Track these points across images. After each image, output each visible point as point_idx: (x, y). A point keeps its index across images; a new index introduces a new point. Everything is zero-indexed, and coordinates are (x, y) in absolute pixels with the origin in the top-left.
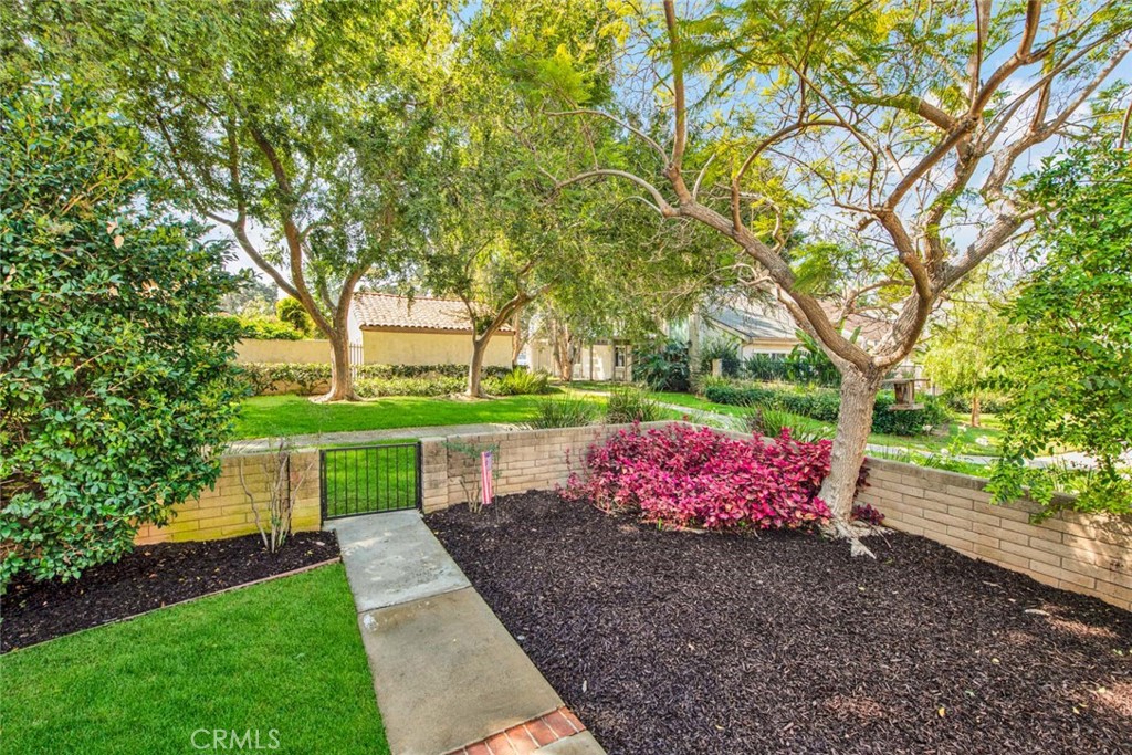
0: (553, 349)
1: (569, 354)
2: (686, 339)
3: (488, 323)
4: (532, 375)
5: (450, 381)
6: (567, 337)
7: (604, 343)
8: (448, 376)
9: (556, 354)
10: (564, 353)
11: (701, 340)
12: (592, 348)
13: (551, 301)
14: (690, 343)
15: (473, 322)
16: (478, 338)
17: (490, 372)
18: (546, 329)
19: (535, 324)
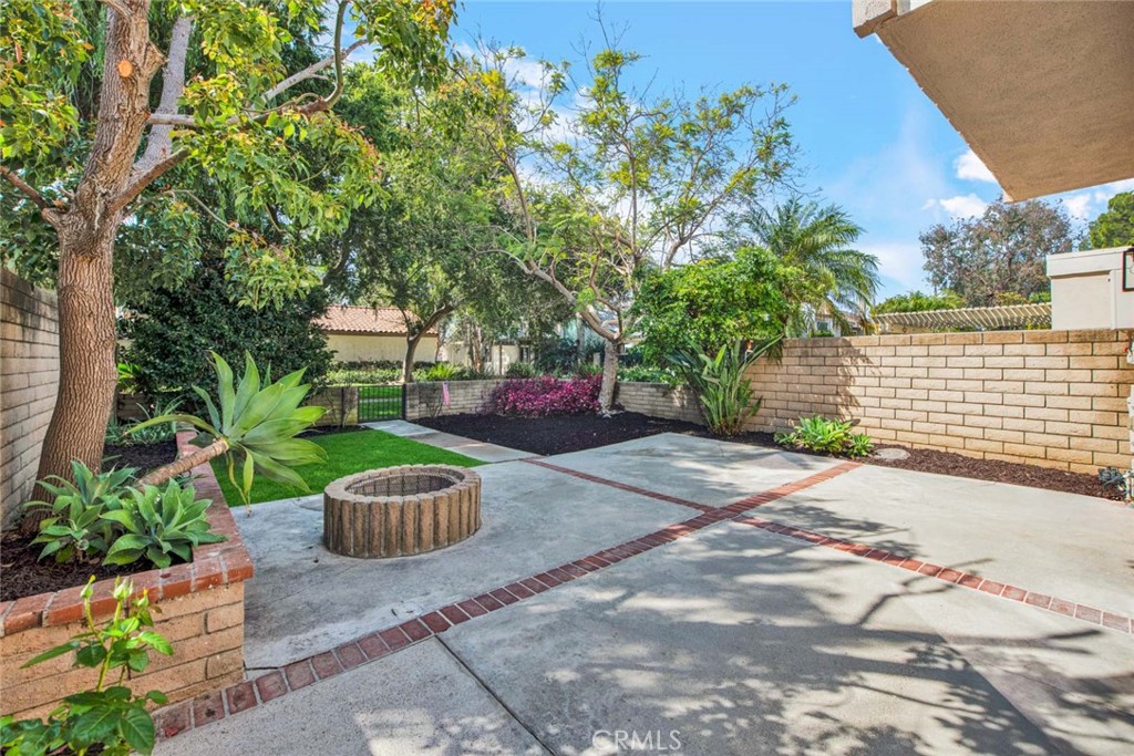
0: (468, 349)
1: (482, 354)
2: (575, 338)
3: (419, 326)
4: (453, 369)
5: (387, 373)
6: (480, 339)
7: (511, 344)
8: (384, 369)
9: (471, 353)
10: (478, 352)
11: (586, 338)
12: (501, 348)
13: (468, 311)
14: (578, 341)
15: (408, 326)
16: (411, 339)
17: (417, 366)
18: (461, 333)
19: (453, 328)
